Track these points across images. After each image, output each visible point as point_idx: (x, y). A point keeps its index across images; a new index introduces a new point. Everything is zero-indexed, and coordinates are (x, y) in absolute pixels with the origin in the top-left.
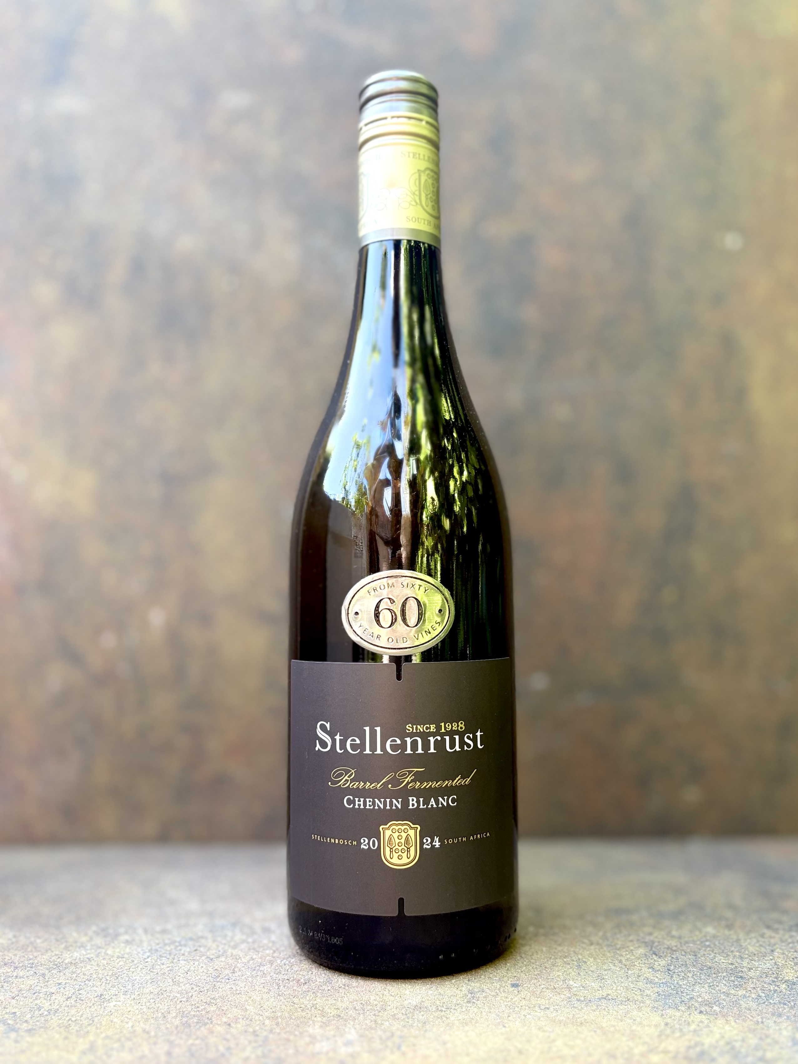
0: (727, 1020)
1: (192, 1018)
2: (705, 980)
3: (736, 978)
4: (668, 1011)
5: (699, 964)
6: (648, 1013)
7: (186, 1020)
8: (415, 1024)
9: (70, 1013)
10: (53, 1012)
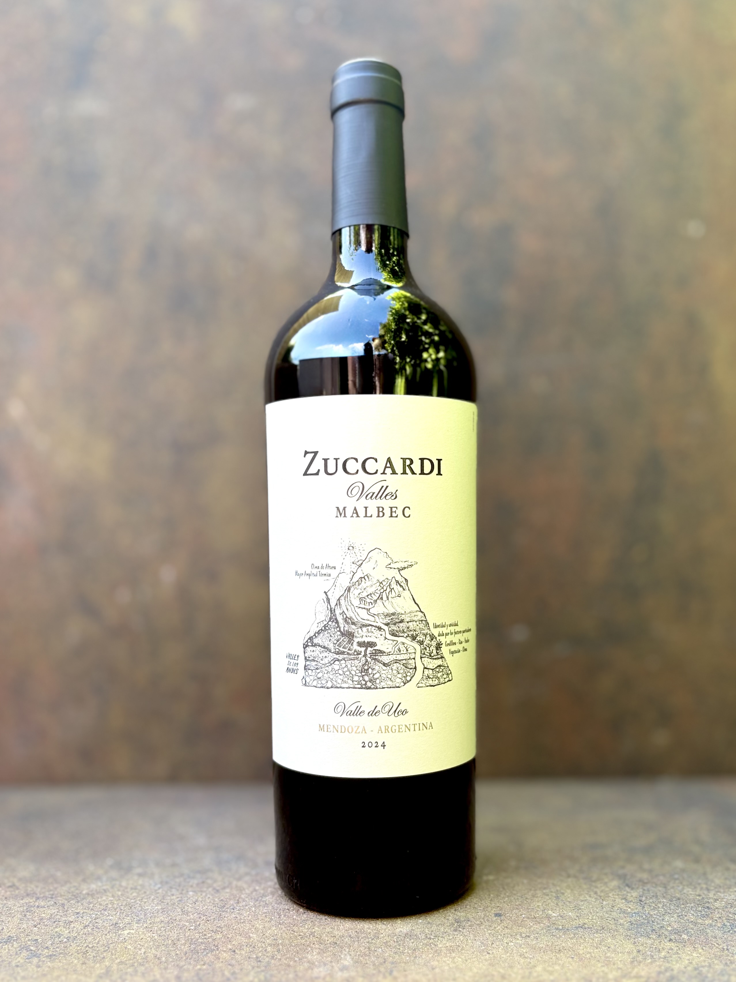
0: (694, 947)
1: (200, 945)
2: (674, 910)
3: (703, 909)
4: (640, 939)
5: (669, 895)
6: (621, 941)
7: (194, 946)
8: (406, 951)
9: (87, 940)
10: (71, 939)
